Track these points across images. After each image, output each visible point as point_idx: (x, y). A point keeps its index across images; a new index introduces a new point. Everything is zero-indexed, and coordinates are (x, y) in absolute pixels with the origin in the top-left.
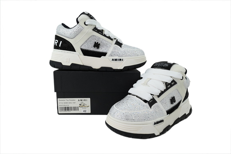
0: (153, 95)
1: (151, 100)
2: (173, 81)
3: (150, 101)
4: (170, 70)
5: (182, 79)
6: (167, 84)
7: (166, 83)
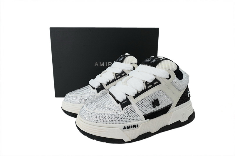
0: (129, 95)
1: (124, 100)
2: (156, 80)
3: (123, 102)
4: (156, 67)
5: (168, 77)
6: (148, 84)
7: (146, 82)
